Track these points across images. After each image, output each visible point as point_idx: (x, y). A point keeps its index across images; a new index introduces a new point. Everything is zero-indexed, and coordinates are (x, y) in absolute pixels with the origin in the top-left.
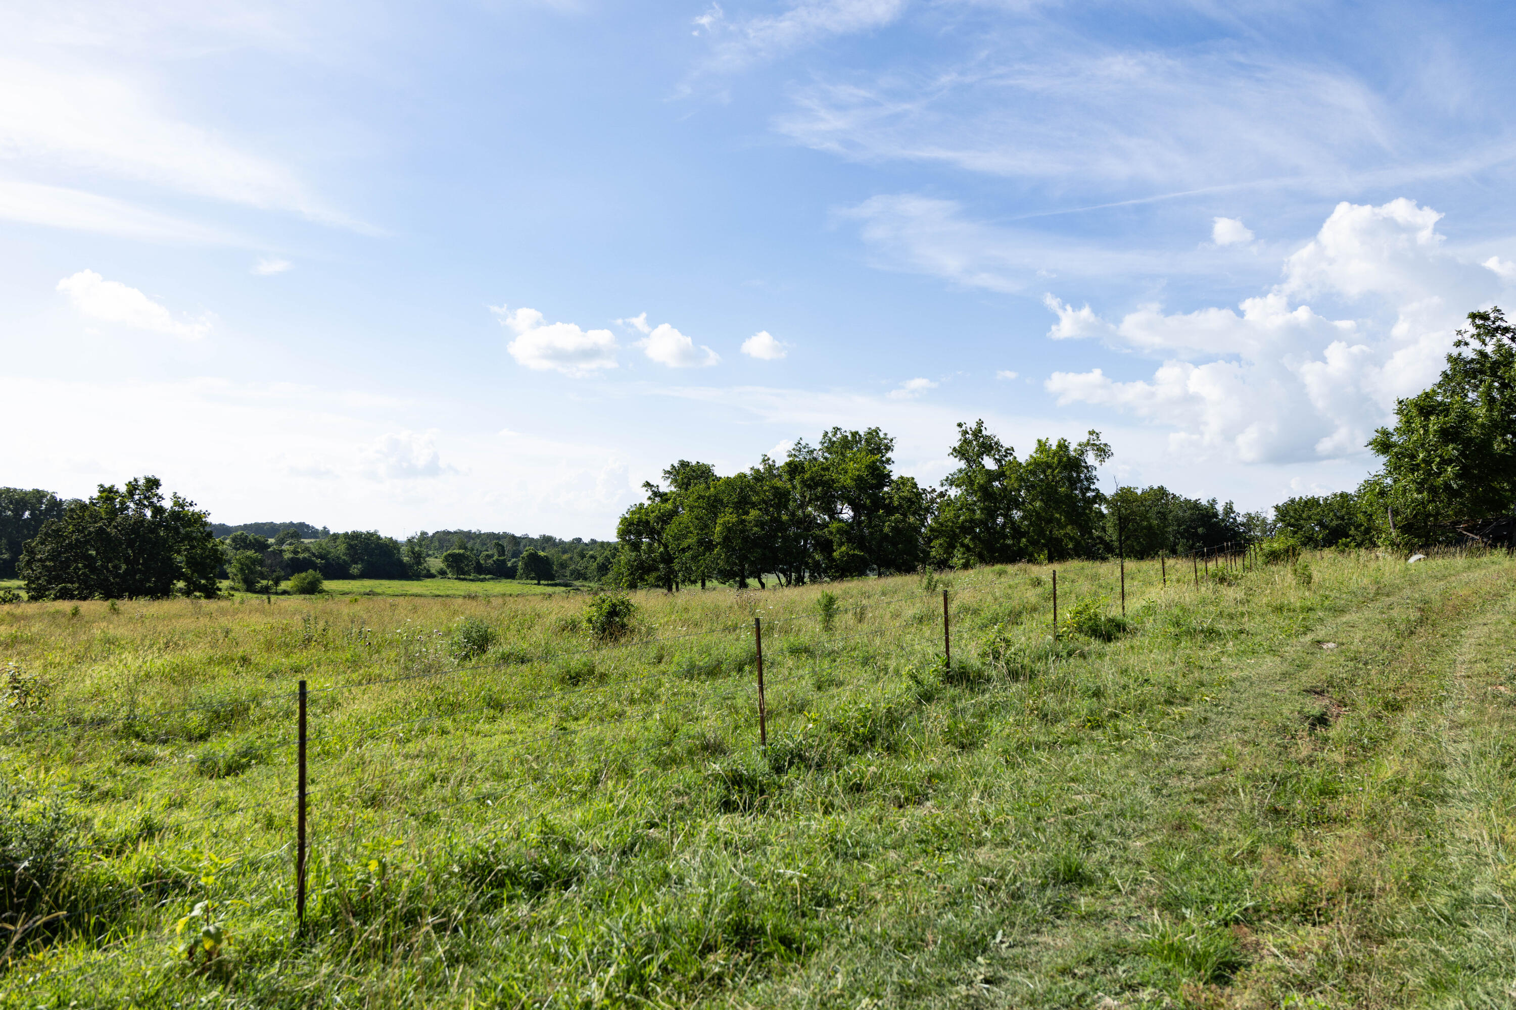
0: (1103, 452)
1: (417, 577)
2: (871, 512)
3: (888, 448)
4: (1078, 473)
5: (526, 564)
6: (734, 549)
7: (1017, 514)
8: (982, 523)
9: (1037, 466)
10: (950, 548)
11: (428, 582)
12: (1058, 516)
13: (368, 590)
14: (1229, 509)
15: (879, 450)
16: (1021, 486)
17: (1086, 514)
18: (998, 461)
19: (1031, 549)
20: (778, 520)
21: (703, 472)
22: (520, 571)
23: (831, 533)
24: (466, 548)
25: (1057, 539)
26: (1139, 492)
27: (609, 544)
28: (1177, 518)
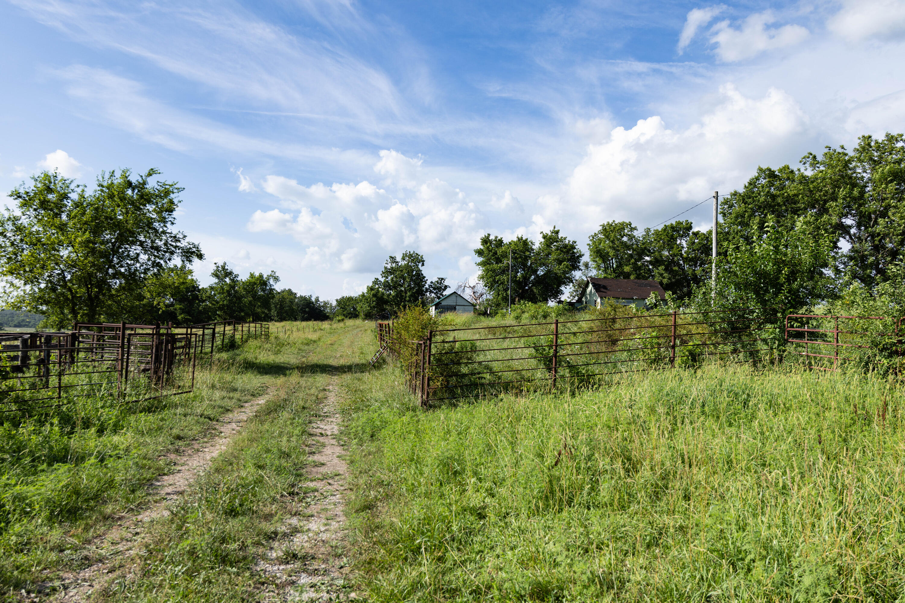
0: (276, 279)
4: (266, 287)
9: (249, 283)
14: (317, 300)
16: (244, 291)
18: (232, 280)
19: (246, 317)
25: (257, 313)
28: (297, 304)
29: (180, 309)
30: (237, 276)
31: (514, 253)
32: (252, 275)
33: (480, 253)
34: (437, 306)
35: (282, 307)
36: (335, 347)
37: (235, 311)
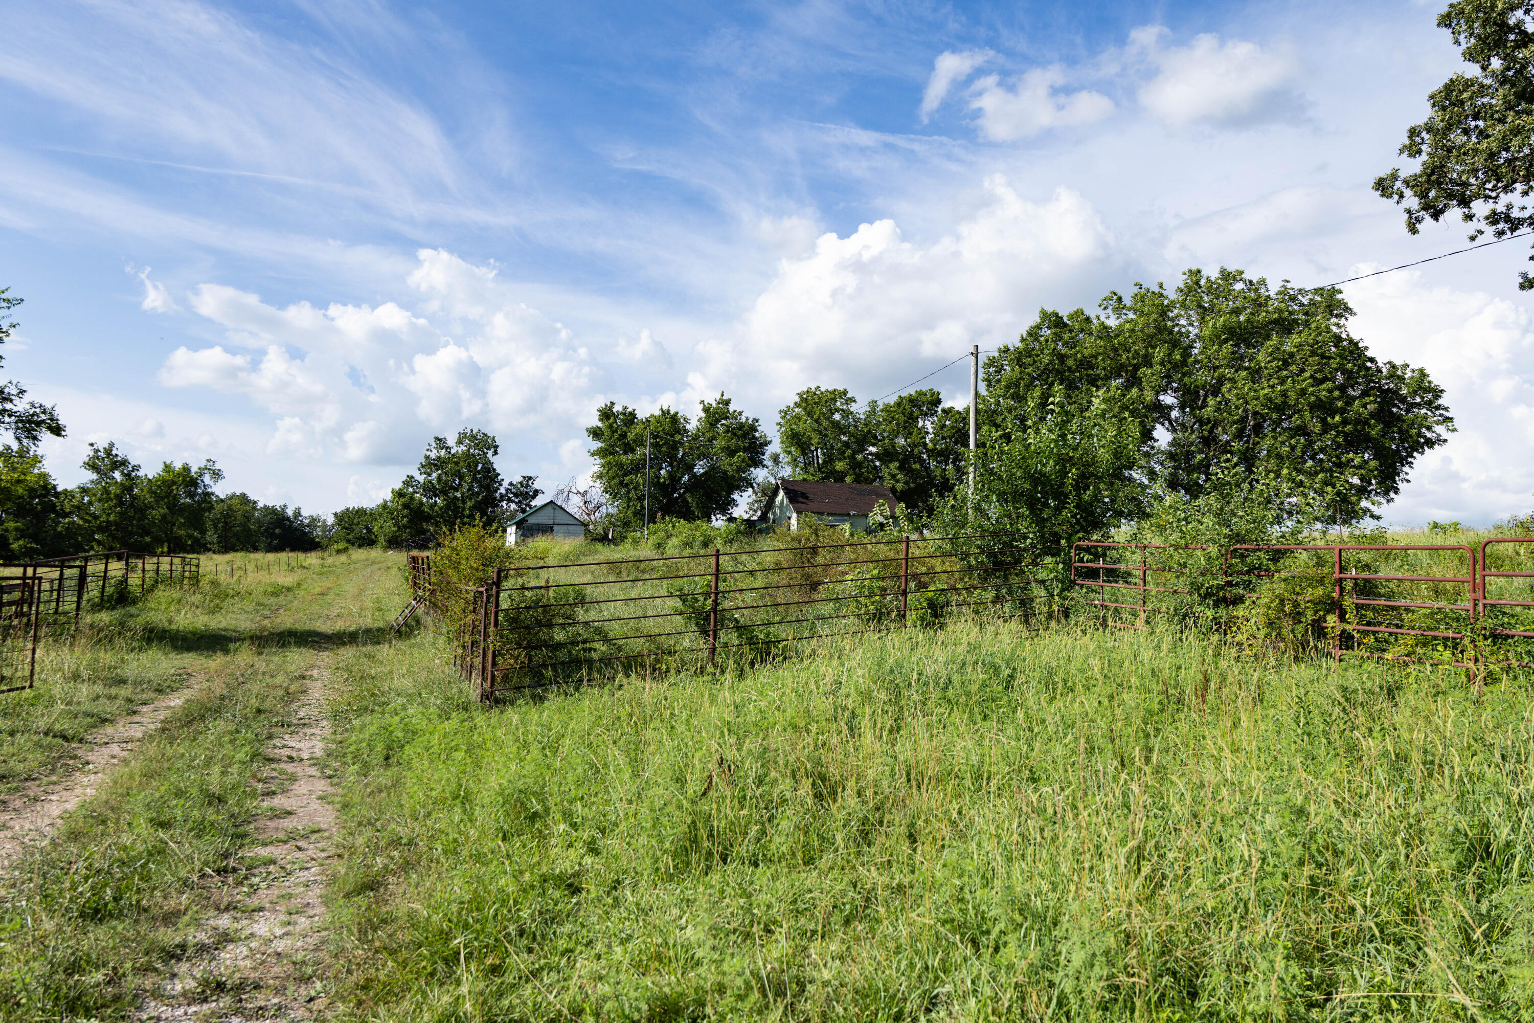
0: (217, 475)
4: (197, 489)
9: (162, 482)
18: (126, 475)
25: (175, 539)
28: (258, 521)
29: (16, 529)
30: (136, 468)
31: (655, 437)
32: (168, 468)
33: (596, 433)
34: (519, 525)
35: (227, 527)
36: (329, 598)
37: (131, 534)
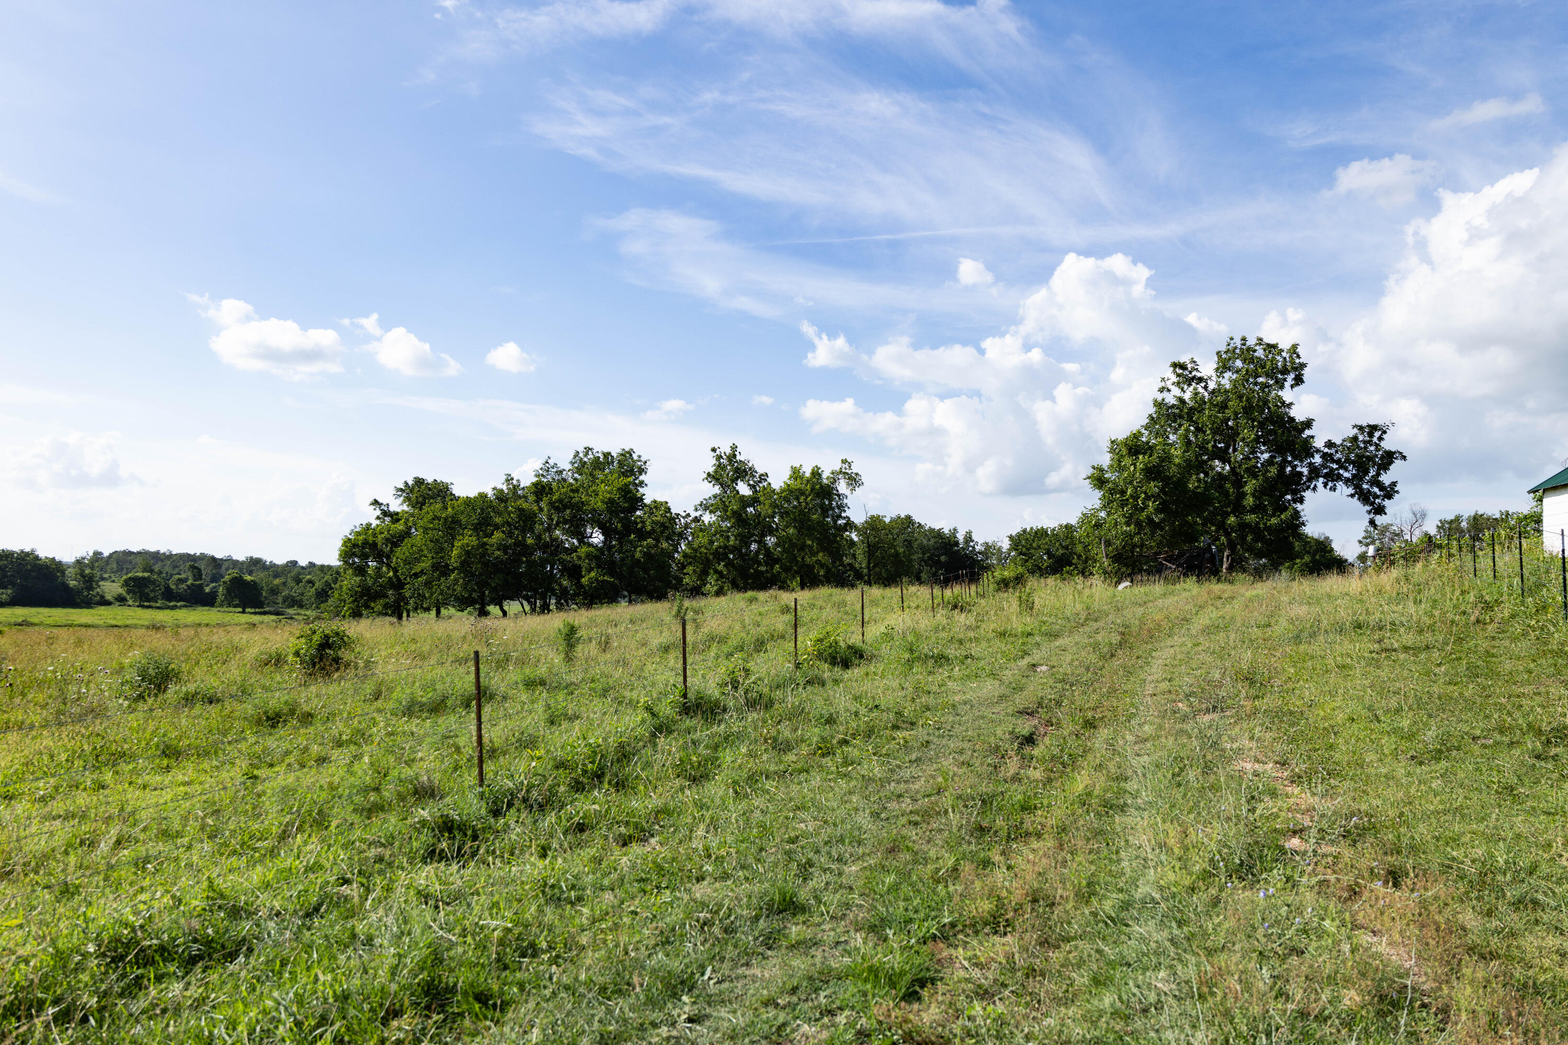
0: (854, 480)
1: (88, 604)
2: (622, 536)
3: (642, 471)
4: (831, 500)
5: (227, 589)
6: (473, 575)
7: (770, 540)
8: (734, 549)
9: (790, 493)
10: (704, 574)
11: (102, 610)
12: (809, 542)
13: (20, 620)
14: (969, 538)
15: (632, 472)
16: (774, 513)
17: (837, 542)
18: (752, 487)
19: (783, 575)
20: (522, 544)
21: (441, 490)
22: (220, 597)
23: (579, 558)
24: (152, 571)
25: (808, 566)
26: (887, 520)
27: (330, 567)
28: (923, 546)
30: (764, 476)
32: (796, 473)
